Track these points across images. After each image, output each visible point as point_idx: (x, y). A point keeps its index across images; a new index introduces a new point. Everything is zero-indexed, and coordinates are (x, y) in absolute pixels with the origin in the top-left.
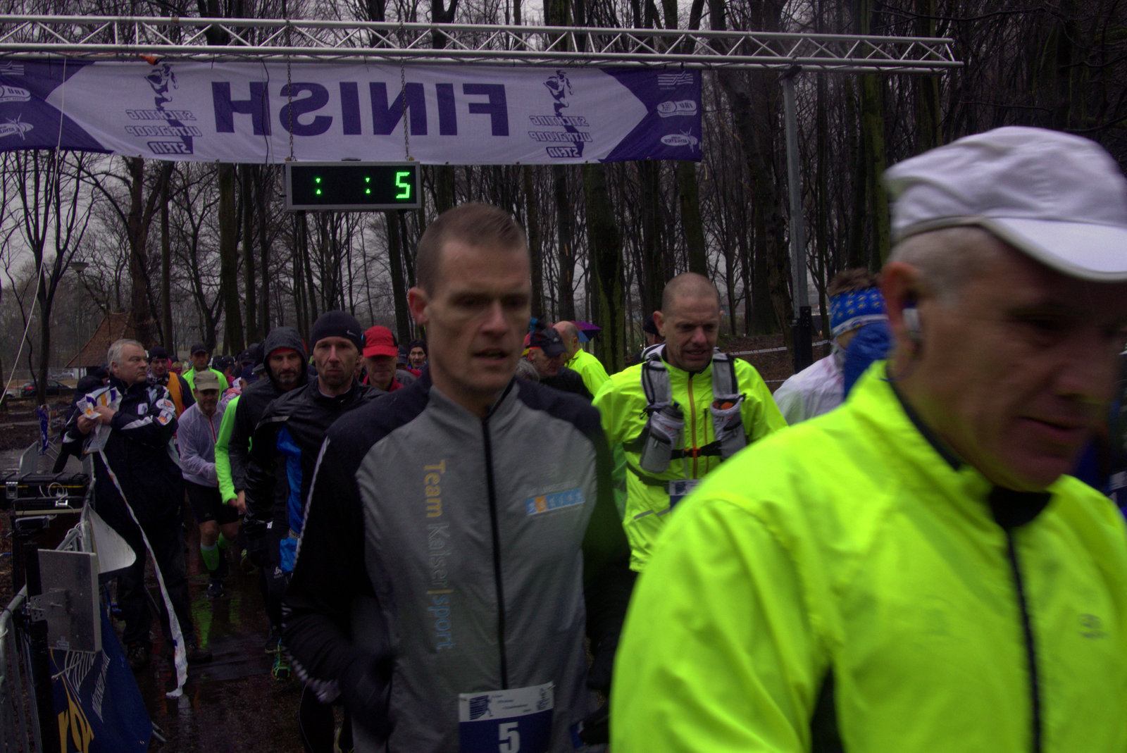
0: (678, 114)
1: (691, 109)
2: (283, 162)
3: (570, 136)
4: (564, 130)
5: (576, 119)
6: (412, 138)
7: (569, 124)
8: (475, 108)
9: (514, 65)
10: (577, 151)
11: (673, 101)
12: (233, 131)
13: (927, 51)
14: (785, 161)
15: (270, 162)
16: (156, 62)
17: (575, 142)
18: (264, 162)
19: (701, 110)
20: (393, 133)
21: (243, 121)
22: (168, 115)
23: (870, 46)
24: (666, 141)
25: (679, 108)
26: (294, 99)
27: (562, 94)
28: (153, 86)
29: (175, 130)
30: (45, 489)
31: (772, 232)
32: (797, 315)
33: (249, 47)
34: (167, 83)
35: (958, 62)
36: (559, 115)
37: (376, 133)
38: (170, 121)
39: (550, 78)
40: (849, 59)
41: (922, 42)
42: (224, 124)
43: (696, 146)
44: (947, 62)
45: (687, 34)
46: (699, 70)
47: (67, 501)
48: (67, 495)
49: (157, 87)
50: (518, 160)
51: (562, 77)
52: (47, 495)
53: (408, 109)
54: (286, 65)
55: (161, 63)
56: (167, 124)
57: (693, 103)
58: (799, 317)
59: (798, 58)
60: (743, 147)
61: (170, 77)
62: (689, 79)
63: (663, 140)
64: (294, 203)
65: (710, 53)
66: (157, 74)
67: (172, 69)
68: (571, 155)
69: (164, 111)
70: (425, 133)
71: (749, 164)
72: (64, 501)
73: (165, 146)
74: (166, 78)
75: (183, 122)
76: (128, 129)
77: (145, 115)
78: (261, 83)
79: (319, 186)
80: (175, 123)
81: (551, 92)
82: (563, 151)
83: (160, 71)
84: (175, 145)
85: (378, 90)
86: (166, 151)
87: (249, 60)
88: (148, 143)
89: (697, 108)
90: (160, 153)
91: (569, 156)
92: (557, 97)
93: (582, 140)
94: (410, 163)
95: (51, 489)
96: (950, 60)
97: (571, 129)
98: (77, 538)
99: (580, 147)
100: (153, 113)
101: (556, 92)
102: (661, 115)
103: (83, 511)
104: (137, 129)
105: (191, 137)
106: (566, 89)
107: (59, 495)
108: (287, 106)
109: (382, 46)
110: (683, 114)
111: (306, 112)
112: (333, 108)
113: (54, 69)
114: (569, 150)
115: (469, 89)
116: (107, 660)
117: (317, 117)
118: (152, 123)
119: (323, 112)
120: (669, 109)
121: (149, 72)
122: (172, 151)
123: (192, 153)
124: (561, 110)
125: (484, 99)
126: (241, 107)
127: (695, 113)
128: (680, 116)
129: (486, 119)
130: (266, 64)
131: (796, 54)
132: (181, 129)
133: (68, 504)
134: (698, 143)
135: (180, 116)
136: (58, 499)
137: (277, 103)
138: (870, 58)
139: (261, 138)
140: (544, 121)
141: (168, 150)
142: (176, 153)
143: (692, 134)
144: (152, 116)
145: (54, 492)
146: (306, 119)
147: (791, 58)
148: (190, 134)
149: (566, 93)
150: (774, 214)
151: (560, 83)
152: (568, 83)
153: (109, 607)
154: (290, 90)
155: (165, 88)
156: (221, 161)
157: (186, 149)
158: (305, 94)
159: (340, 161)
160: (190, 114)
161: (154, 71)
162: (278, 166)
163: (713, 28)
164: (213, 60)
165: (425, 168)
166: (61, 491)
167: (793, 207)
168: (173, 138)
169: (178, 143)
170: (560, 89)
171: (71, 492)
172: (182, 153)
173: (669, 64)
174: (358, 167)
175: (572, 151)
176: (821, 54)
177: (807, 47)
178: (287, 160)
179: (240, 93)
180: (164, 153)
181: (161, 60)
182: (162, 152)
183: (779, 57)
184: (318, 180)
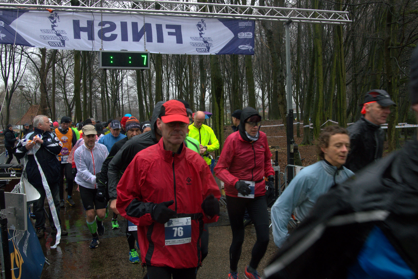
0: (245, 37)
1: (250, 36)
2: (99, 50)
3: (205, 44)
4: (203, 42)
5: (208, 38)
6: (146, 43)
7: (205, 40)
8: (170, 34)
9: (186, 17)
10: (207, 50)
11: (244, 32)
12: (80, 38)
13: (339, 16)
14: (285, 55)
15: (94, 50)
16: (52, 12)
17: (207, 47)
18: (91, 50)
19: (254, 36)
20: (140, 41)
21: (84, 35)
22: (56, 32)
23: (318, 14)
24: (240, 47)
25: (246, 35)
26: (103, 27)
27: (202, 30)
28: (51, 21)
29: (58, 37)
30: (7, 170)
31: (280, 81)
32: (288, 113)
33: (87, 7)
34: (56, 20)
35: (350, 21)
36: (201, 37)
37: (134, 40)
38: (57, 34)
39: (199, 22)
40: (310, 18)
41: (337, 13)
42: (77, 36)
43: (251, 50)
44: (346, 20)
45: (250, 7)
46: (254, 21)
47: (15, 175)
48: (15, 172)
49: (52, 21)
50: (185, 53)
51: (203, 22)
52: (8, 172)
53: (146, 33)
54: (101, 14)
55: (54, 12)
56: (56, 35)
57: (251, 33)
58: (289, 113)
59: (291, 17)
60: (270, 50)
61: (57, 18)
62: (250, 24)
63: (239, 47)
64: (103, 66)
65: (258, 14)
66: (52, 16)
67: (58, 15)
68: (205, 51)
69: (55, 30)
70: (152, 42)
71: (272, 56)
72: (14, 174)
73: (55, 44)
74: (56, 18)
75: (61, 34)
76: (41, 36)
77: (47, 31)
78: (91, 21)
79: (112, 60)
80: (59, 35)
81: (198, 28)
82: (202, 50)
83: (53, 15)
84: (58, 43)
85: (135, 25)
86: (55, 45)
87: (87, 12)
88: (48, 42)
89: (253, 35)
90: (53, 46)
91: (204, 52)
92: (200, 31)
93: (209, 46)
94: (146, 52)
95: (9, 170)
96: (347, 20)
97: (206, 42)
98: (19, 188)
99: (209, 48)
100: (50, 31)
101: (200, 29)
102: (239, 37)
103: (21, 178)
104: (44, 37)
105: (64, 40)
106: (204, 27)
107: (12, 172)
108: (101, 29)
109: (136, 8)
110: (247, 37)
111: (107, 32)
112: (118, 31)
113: (14, 13)
114: (204, 49)
115: (168, 27)
116: (29, 234)
117: (112, 34)
118: (50, 35)
119: (114, 32)
120: (242, 35)
121: (49, 15)
122: (57, 45)
123: (65, 46)
124: (202, 35)
125: (173, 31)
126: (84, 29)
127: (252, 37)
128: (246, 38)
129: (174, 37)
130: (93, 14)
131: (291, 16)
132: (61, 37)
133: (16, 175)
134: (252, 49)
135: (61, 32)
136: (12, 174)
137: (97, 29)
138: (318, 18)
139: (91, 41)
140: (196, 39)
141: (56, 45)
142: (59, 46)
143: (250, 45)
144: (50, 32)
145: (10, 171)
146: (108, 35)
147: (288, 17)
148: (64, 39)
149: (204, 29)
150: (281, 75)
151: (202, 25)
152: (205, 25)
153: (30, 214)
154: (102, 24)
155: (55, 22)
156: (75, 50)
157: (62, 45)
158: (107, 26)
159: (120, 50)
160: (64, 32)
161: (51, 15)
162: (97, 51)
163: (260, 5)
164: (74, 12)
165: (151, 54)
166: (13, 171)
167: (287, 72)
168: (58, 41)
169: (59, 42)
170: (202, 27)
171: (17, 171)
172: (61, 46)
173: (243, 18)
174: (127, 53)
175: (206, 50)
176: (300, 16)
177: (294, 13)
178: (100, 50)
179: (83, 24)
180: (54, 46)
181: (54, 11)
182: (53, 45)
183: (284, 17)
184: (112, 57)
